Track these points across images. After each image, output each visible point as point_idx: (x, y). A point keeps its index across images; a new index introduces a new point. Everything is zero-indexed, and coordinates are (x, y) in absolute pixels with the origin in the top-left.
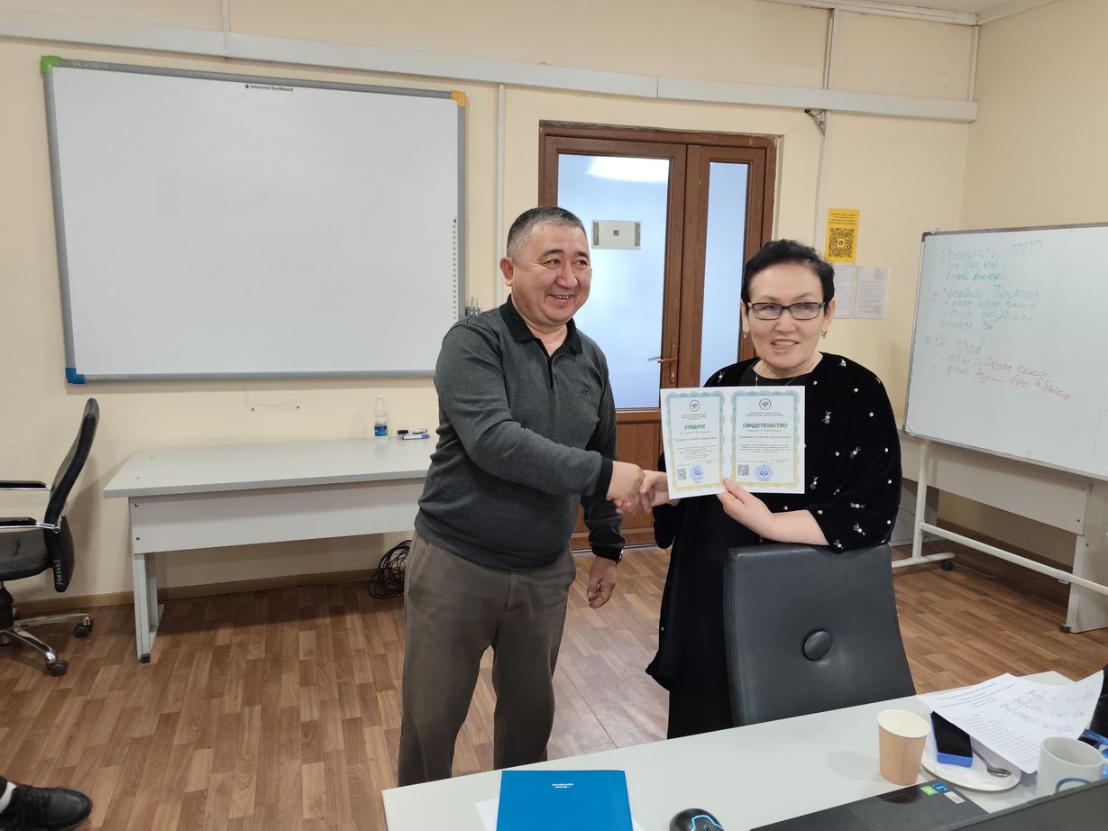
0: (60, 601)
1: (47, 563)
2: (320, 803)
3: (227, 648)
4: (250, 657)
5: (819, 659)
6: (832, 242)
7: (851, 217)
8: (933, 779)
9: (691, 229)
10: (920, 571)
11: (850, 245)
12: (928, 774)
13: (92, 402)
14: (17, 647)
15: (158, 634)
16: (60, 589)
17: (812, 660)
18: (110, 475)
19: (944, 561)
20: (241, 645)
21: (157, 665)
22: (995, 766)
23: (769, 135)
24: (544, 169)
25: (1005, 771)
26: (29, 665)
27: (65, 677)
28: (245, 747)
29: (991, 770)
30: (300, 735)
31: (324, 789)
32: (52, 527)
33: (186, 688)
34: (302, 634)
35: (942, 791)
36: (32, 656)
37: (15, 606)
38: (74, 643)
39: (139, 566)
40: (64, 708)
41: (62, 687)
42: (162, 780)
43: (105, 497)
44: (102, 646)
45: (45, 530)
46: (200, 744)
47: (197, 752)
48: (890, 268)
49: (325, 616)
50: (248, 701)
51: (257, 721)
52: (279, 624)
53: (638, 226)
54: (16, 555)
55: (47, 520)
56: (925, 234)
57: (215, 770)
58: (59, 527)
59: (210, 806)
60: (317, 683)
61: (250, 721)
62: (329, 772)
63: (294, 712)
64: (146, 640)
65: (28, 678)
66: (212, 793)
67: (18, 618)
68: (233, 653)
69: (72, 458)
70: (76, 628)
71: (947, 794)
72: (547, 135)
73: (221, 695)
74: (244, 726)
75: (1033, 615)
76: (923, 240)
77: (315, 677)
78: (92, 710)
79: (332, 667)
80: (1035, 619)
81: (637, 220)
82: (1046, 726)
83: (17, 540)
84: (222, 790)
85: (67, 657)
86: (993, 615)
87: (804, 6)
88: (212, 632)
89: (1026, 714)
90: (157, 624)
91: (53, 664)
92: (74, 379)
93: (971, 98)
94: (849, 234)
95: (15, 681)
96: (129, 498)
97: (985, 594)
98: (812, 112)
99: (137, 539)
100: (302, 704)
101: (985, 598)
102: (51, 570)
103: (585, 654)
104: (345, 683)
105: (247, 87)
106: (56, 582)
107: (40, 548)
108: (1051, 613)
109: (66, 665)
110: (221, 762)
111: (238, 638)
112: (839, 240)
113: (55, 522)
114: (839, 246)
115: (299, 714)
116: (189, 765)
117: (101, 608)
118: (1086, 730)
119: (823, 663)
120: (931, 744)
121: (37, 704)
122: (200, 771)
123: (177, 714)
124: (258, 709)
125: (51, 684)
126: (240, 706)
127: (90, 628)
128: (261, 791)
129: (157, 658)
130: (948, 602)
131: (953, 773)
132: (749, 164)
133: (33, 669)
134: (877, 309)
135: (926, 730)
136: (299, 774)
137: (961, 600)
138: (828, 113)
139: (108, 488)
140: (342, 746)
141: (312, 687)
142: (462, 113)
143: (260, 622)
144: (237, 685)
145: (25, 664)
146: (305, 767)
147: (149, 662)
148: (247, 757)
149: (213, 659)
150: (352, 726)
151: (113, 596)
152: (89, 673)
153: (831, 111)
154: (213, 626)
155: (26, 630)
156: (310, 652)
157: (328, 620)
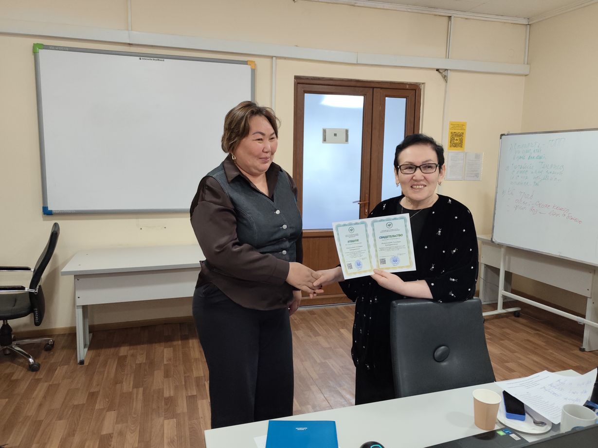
0: (38, 331)
1: (31, 310)
2: (174, 441)
3: (125, 357)
4: (137, 362)
5: (442, 361)
6: (452, 140)
7: (462, 126)
8: (504, 427)
9: (376, 133)
10: (502, 318)
11: (461, 141)
12: (501, 425)
13: (56, 225)
14: (14, 356)
15: (89, 349)
16: (37, 324)
17: (438, 362)
18: (65, 264)
19: (515, 312)
20: (133, 355)
21: (88, 366)
22: (537, 420)
23: (417, 83)
24: (297, 101)
25: (543, 423)
26: (20, 365)
27: (39, 372)
28: (134, 410)
29: (535, 423)
30: (163, 404)
31: (176, 433)
32: (33, 291)
33: (102, 379)
34: (166, 350)
35: (509, 434)
36: (21, 360)
37: (13, 334)
38: (44, 354)
39: (79, 312)
40: (38, 389)
41: (37, 377)
42: (89, 427)
43: (62, 275)
44: (59, 355)
45: (29, 292)
46: (110, 408)
47: (108, 413)
48: (483, 153)
49: (178, 340)
50: (136, 386)
51: (140, 396)
52: (154, 344)
53: (347, 131)
54: (14, 306)
55: (31, 287)
56: (502, 135)
57: (117, 422)
58: (37, 291)
59: (114, 442)
60: (173, 376)
61: (137, 397)
62: (178, 424)
63: (160, 392)
64: (82, 352)
65: (19, 373)
66: (115, 435)
67: (15, 340)
68: (129, 358)
69: (45, 255)
70: (45, 346)
71: (511, 435)
72: (298, 83)
73: (121, 382)
74: (133, 399)
75: (565, 341)
76: (501, 138)
77: (172, 373)
78: (52, 390)
79: (181, 368)
80: (566, 344)
81: (346, 128)
82: (566, 399)
83: (15, 298)
84: (121, 434)
85: (39, 361)
86: (542, 342)
87: (436, 15)
88: (117, 349)
89: (555, 392)
90: (88, 344)
91: (32, 365)
92: (47, 212)
93: (526, 63)
94: (461, 135)
95: (12, 374)
96: (75, 276)
97: (538, 330)
98: (440, 71)
99: (79, 297)
100: (165, 387)
101: (537, 332)
102: (32, 314)
103: (318, 361)
104: (188, 376)
105: (140, 59)
106: (35, 320)
107: (27, 302)
108: (574, 340)
109: (39, 365)
110: (120, 419)
111: (132, 352)
112: (456, 138)
113: (35, 288)
114: (455, 142)
115: (163, 393)
116: (103, 419)
117: (59, 335)
118: (587, 401)
119: (444, 364)
120: (502, 407)
121: (23, 387)
122: (109, 424)
123: (98, 392)
124: (141, 390)
125: (31, 375)
126: (131, 388)
127: (53, 345)
128: (142, 434)
129: (88, 362)
130: (518, 334)
131: (515, 424)
132: (407, 98)
133: (22, 368)
134: (477, 175)
135: (500, 400)
136: (163, 425)
137: (524, 333)
138: (449, 71)
139: (64, 270)
140: (185, 410)
141: (170, 378)
142: (253, 71)
143: (143, 343)
144: (130, 377)
145: (18, 365)
146: (166, 422)
147: (83, 364)
148: (134, 416)
149: (118, 363)
150: (192, 399)
151: (65, 329)
152: (51, 370)
153: (450, 70)
154: (118, 345)
155: (19, 347)
156: (170, 360)
157: (180, 342)
